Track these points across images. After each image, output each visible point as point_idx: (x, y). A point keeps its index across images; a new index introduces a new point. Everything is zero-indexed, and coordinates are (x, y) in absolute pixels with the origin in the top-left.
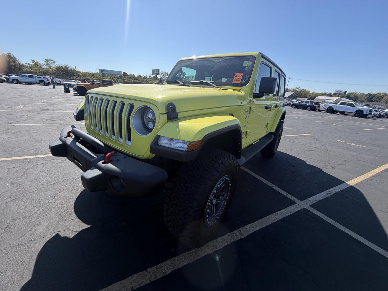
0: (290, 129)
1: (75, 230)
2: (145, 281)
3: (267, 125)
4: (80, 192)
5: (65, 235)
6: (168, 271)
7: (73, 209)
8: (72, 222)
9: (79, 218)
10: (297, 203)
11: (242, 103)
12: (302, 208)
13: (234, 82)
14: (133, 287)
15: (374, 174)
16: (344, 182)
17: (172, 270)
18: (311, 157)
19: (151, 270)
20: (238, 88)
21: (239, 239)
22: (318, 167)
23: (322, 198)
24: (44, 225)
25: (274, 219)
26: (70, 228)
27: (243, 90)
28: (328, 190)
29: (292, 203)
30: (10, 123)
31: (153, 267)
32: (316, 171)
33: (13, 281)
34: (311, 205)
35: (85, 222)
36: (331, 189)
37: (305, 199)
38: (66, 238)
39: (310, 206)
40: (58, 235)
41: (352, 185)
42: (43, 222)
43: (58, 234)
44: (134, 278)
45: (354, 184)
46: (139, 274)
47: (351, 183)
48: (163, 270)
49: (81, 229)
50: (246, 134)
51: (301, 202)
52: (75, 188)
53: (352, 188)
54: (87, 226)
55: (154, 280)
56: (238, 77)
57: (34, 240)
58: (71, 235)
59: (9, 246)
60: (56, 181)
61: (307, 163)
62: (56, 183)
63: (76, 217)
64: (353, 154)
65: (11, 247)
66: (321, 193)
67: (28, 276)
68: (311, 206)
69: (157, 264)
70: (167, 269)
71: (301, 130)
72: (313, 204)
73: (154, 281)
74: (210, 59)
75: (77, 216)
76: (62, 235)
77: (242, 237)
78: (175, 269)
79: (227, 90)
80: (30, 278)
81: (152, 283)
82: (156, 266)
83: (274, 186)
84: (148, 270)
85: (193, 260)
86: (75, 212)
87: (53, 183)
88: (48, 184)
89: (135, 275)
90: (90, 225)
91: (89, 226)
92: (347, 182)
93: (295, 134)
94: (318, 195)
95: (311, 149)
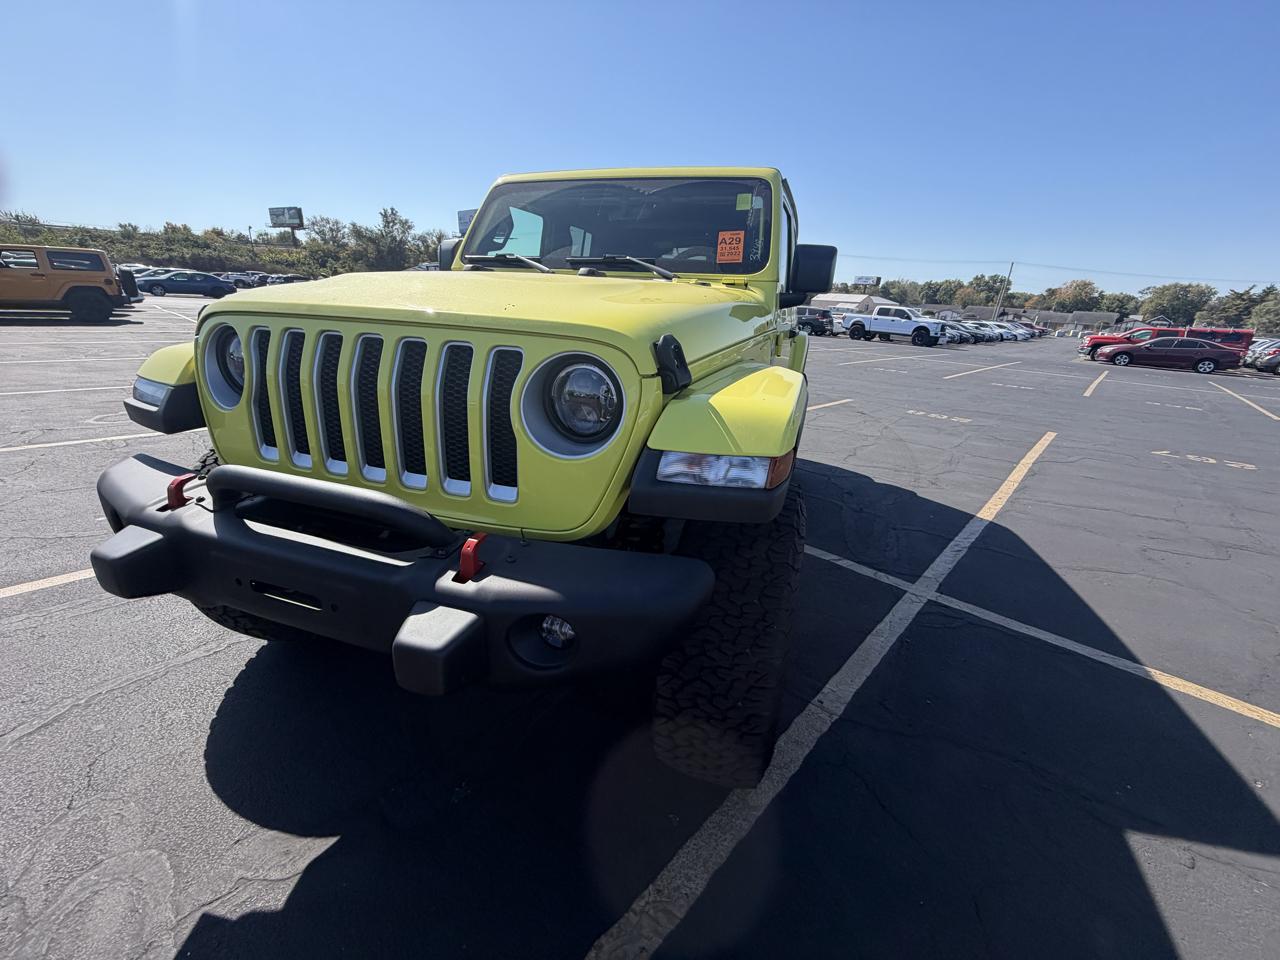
1: (275, 875)
2: (644, 943)
4: (207, 726)
5: (247, 909)
6: (698, 886)
7: (216, 800)
8: (242, 851)
9: (266, 822)
10: (906, 592)
12: (925, 601)
13: (721, 260)
15: (1016, 485)
16: (973, 516)
17: (706, 876)
19: (642, 903)
20: (740, 278)
21: (828, 724)
22: (905, 488)
23: (951, 566)
24: (112, 903)
25: (882, 647)
26: (249, 875)
27: (758, 284)
28: (952, 543)
29: (897, 595)
31: (646, 893)
32: (904, 501)
34: (938, 588)
36: (956, 538)
37: (919, 577)
38: (254, 919)
39: (936, 591)
40: (210, 922)
41: (990, 519)
42: (96, 893)
43: (206, 917)
45: (993, 516)
46: (614, 929)
47: (988, 513)
48: (679, 887)
49: (302, 865)
51: (914, 586)
52: (171, 715)
53: (992, 527)
54: (319, 846)
55: (672, 927)
56: (731, 244)
60: (54, 713)
61: (876, 481)
62: (55, 720)
63: (253, 827)
64: (957, 441)
66: (945, 554)
68: (940, 590)
69: (652, 880)
70: (689, 880)
72: (940, 585)
73: (672, 932)
74: (619, 183)
75: (255, 820)
76: (230, 909)
77: (835, 717)
78: (711, 871)
79: (710, 285)
82: (651, 887)
83: (836, 557)
84: (636, 906)
85: (747, 826)
86: (237, 808)
87: (36, 723)
88: (16, 734)
89: (603, 939)
90: (332, 835)
91: (332, 841)
92: (979, 515)
94: (938, 559)
95: (865, 443)
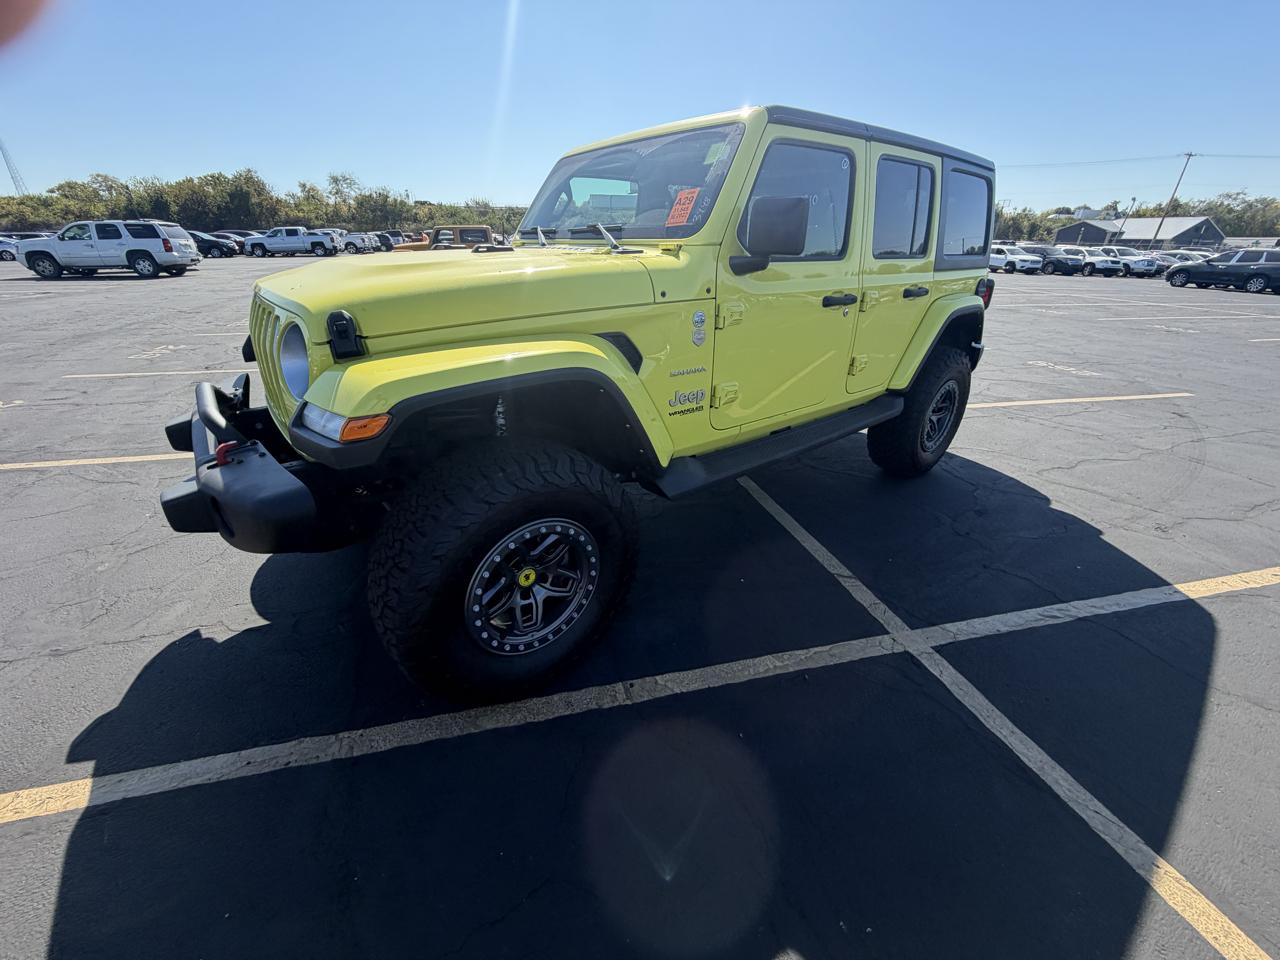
0: (1088, 373)
1: (233, 627)
2: (322, 755)
3: (852, 365)
5: (210, 636)
6: (383, 747)
8: (236, 609)
9: (255, 602)
10: (887, 633)
11: (663, 294)
12: (899, 649)
13: (670, 223)
14: (290, 762)
16: (1168, 584)
17: (396, 745)
18: (1088, 486)
19: (347, 735)
20: (672, 243)
21: (617, 704)
22: (1093, 524)
23: (1007, 630)
24: (180, 608)
25: (766, 671)
26: (226, 622)
27: (689, 248)
29: (877, 629)
30: (207, 368)
31: (355, 732)
32: (1080, 535)
33: (83, 707)
34: (942, 646)
35: (262, 613)
36: (1076, 603)
37: (934, 625)
38: (210, 641)
39: (932, 648)
40: (197, 634)
41: (1193, 596)
42: (180, 601)
43: (197, 631)
44: (302, 745)
45: (1208, 594)
46: (317, 739)
47: (1199, 589)
48: (373, 741)
49: (246, 627)
50: (713, 396)
51: (908, 631)
53: (1190, 605)
54: (263, 622)
55: (343, 757)
56: (684, 204)
57: (149, 637)
58: (221, 637)
59: (103, 641)
61: (1054, 506)
63: (249, 600)
65: (105, 643)
66: (1019, 613)
67: (112, 702)
68: (939, 649)
69: (366, 727)
70: (384, 740)
71: (1139, 379)
73: (340, 759)
75: (253, 598)
76: (205, 634)
77: (628, 702)
78: (402, 744)
79: (641, 252)
80: (115, 705)
81: (335, 761)
82: (361, 730)
83: (847, 573)
84: (341, 735)
85: (457, 733)
86: (253, 589)
89: (307, 739)
90: (270, 621)
91: (266, 623)
92: (1178, 587)
93: (1093, 396)
95: (1116, 456)
